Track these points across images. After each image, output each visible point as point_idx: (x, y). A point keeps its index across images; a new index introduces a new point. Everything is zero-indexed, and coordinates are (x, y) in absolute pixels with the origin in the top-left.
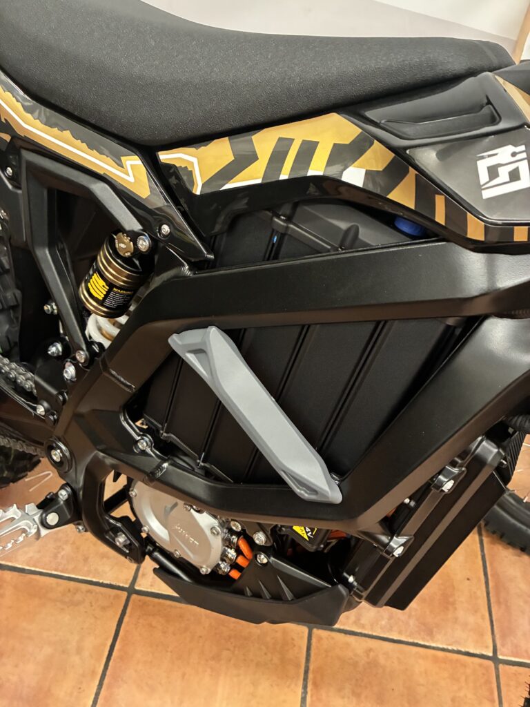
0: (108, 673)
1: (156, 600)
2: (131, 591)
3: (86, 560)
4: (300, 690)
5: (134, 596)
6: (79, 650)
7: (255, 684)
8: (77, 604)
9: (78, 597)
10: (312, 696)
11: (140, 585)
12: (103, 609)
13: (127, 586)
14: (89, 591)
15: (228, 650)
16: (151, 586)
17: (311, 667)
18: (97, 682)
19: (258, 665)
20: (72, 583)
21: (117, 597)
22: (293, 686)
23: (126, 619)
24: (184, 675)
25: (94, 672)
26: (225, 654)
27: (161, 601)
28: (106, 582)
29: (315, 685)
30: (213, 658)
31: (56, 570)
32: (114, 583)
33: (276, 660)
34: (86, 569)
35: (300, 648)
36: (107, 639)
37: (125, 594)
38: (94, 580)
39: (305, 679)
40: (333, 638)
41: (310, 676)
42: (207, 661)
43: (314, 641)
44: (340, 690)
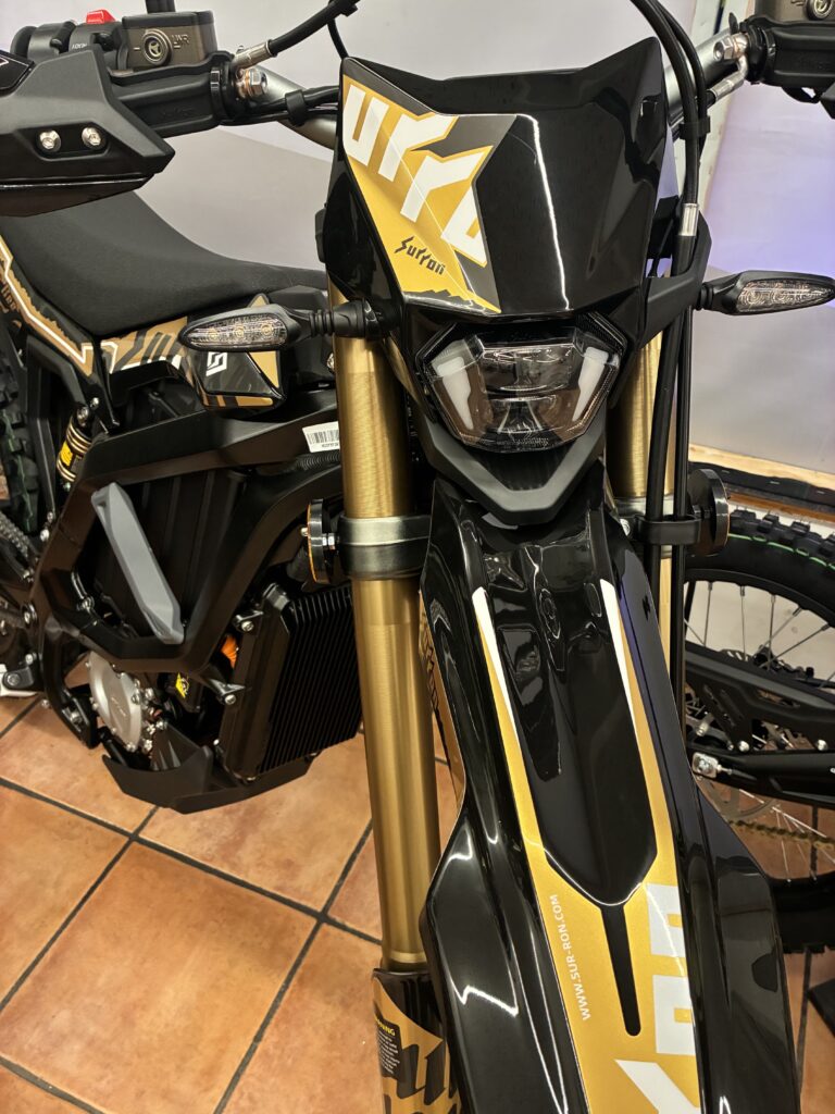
0: (78, 914)
1: (157, 853)
2: (134, 837)
3: (97, 796)
4: (280, 983)
5: (135, 844)
6: (57, 884)
7: (232, 963)
8: (71, 838)
9: (76, 831)
10: (292, 992)
11: (144, 834)
12: (98, 849)
13: (131, 831)
14: (90, 829)
15: (216, 921)
16: (158, 837)
17: (304, 962)
18: (63, 920)
19: (243, 944)
20: (75, 817)
21: (116, 840)
22: (274, 976)
23: (118, 864)
24: (158, 934)
25: (63, 910)
26: (212, 924)
27: (162, 855)
28: (110, 823)
29: (301, 981)
30: (195, 926)
31: (64, 800)
32: (118, 826)
33: (266, 945)
34: (95, 805)
35: (299, 939)
36: (90, 880)
37: (126, 839)
38: (100, 818)
39: (292, 973)
40: (342, 938)
41: (300, 970)
42: (188, 927)
43: (319, 935)
44: (328, 994)
